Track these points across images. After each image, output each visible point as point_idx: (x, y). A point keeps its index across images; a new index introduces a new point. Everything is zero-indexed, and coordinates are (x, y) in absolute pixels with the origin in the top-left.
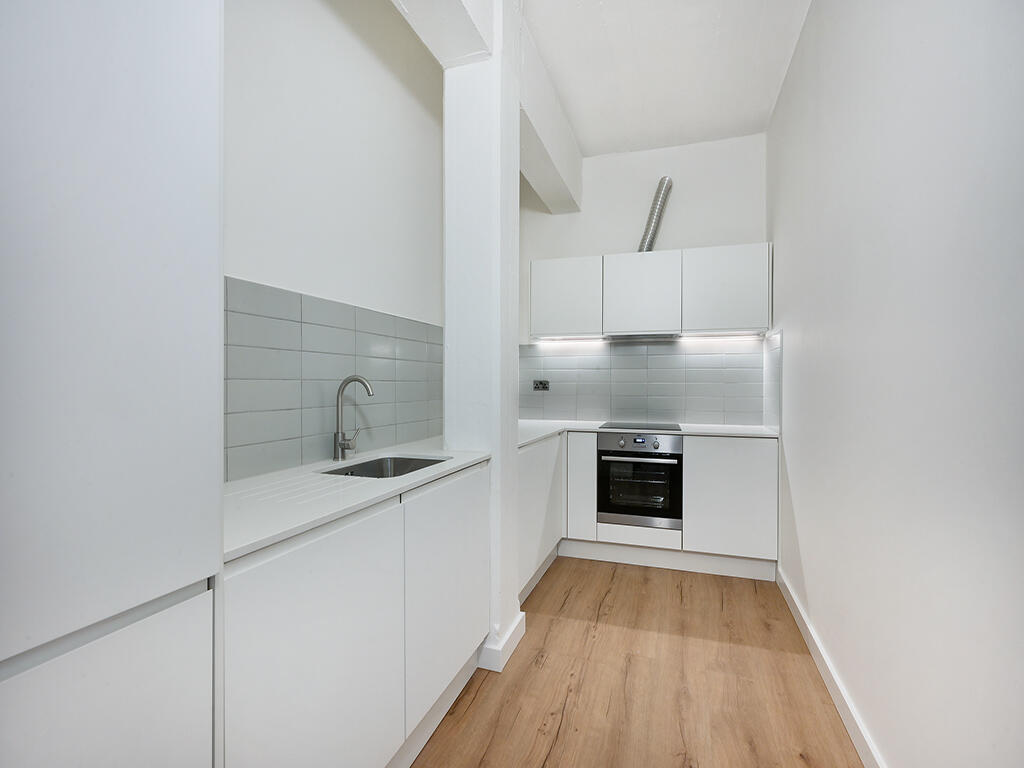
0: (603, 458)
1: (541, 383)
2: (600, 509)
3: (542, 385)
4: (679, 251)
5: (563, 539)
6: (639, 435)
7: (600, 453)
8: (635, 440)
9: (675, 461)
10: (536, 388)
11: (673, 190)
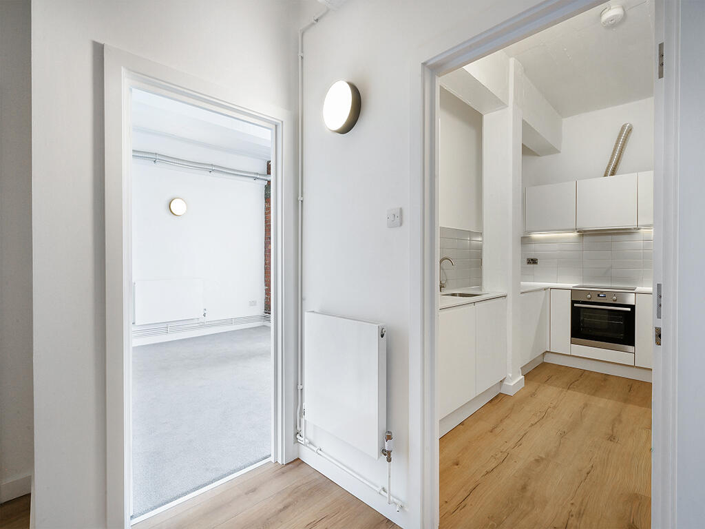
0: (575, 305)
1: (532, 260)
2: (573, 336)
3: (533, 261)
4: (636, 174)
5: (547, 352)
6: (602, 292)
7: (573, 302)
8: (599, 295)
9: (629, 309)
10: (529, 263)
11: (633, 130)
